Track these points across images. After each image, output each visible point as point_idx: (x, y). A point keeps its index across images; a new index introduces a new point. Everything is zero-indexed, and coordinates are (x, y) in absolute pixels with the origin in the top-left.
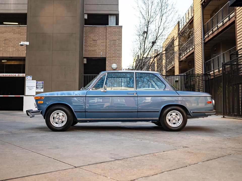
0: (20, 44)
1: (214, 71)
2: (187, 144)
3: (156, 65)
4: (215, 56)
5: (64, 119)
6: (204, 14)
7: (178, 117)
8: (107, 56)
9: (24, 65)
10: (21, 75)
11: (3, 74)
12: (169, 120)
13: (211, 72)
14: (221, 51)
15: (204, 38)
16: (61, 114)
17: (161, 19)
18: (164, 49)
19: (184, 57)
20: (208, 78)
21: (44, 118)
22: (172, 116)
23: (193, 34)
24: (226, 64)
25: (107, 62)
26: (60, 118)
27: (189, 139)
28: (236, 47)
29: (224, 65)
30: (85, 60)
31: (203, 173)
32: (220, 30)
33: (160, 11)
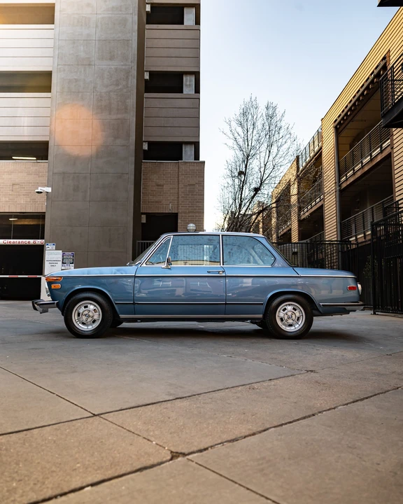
0: (37, 191)
1: (356, 236)
2: (314, 366)
3: (261, 226)
4: (358, 212)
5: (96, 317)
6: (339, 142)
7: (298, 314)
8: (180, 211)
9: (43, 226)
10: (38, 242)
11: (9, 240)
12: (282, 320)
13: (351, 237)
14: (368, 205)
15: (339, 181)
16: (91, 307)
17: (270, 152)
18: (274, 201)
19: (307, 214)
20: (347, 248)
21: (63, 314)
22: (286, 311)
23: (321, 176)
24: (378, 224)
25: (179, 221)
26: (91, 314)
27: (317, 354)
28: (392, 197)
29: (374, 226)
30: (144, 217)
31: (348, 432)
32: (366, 169)
33: (268, 137)
